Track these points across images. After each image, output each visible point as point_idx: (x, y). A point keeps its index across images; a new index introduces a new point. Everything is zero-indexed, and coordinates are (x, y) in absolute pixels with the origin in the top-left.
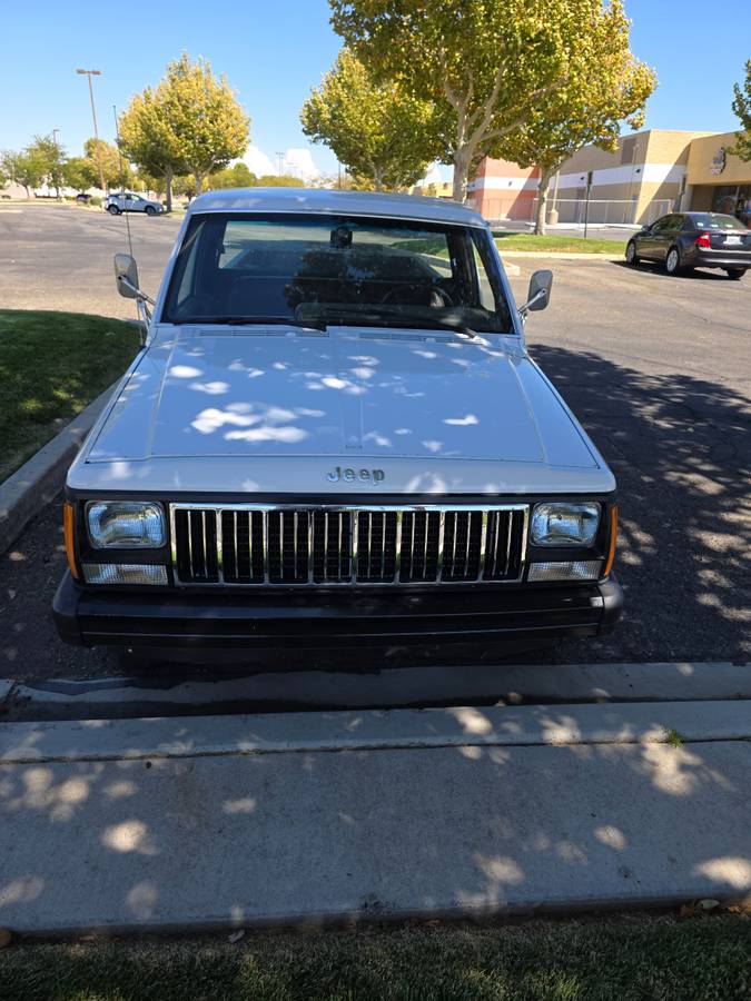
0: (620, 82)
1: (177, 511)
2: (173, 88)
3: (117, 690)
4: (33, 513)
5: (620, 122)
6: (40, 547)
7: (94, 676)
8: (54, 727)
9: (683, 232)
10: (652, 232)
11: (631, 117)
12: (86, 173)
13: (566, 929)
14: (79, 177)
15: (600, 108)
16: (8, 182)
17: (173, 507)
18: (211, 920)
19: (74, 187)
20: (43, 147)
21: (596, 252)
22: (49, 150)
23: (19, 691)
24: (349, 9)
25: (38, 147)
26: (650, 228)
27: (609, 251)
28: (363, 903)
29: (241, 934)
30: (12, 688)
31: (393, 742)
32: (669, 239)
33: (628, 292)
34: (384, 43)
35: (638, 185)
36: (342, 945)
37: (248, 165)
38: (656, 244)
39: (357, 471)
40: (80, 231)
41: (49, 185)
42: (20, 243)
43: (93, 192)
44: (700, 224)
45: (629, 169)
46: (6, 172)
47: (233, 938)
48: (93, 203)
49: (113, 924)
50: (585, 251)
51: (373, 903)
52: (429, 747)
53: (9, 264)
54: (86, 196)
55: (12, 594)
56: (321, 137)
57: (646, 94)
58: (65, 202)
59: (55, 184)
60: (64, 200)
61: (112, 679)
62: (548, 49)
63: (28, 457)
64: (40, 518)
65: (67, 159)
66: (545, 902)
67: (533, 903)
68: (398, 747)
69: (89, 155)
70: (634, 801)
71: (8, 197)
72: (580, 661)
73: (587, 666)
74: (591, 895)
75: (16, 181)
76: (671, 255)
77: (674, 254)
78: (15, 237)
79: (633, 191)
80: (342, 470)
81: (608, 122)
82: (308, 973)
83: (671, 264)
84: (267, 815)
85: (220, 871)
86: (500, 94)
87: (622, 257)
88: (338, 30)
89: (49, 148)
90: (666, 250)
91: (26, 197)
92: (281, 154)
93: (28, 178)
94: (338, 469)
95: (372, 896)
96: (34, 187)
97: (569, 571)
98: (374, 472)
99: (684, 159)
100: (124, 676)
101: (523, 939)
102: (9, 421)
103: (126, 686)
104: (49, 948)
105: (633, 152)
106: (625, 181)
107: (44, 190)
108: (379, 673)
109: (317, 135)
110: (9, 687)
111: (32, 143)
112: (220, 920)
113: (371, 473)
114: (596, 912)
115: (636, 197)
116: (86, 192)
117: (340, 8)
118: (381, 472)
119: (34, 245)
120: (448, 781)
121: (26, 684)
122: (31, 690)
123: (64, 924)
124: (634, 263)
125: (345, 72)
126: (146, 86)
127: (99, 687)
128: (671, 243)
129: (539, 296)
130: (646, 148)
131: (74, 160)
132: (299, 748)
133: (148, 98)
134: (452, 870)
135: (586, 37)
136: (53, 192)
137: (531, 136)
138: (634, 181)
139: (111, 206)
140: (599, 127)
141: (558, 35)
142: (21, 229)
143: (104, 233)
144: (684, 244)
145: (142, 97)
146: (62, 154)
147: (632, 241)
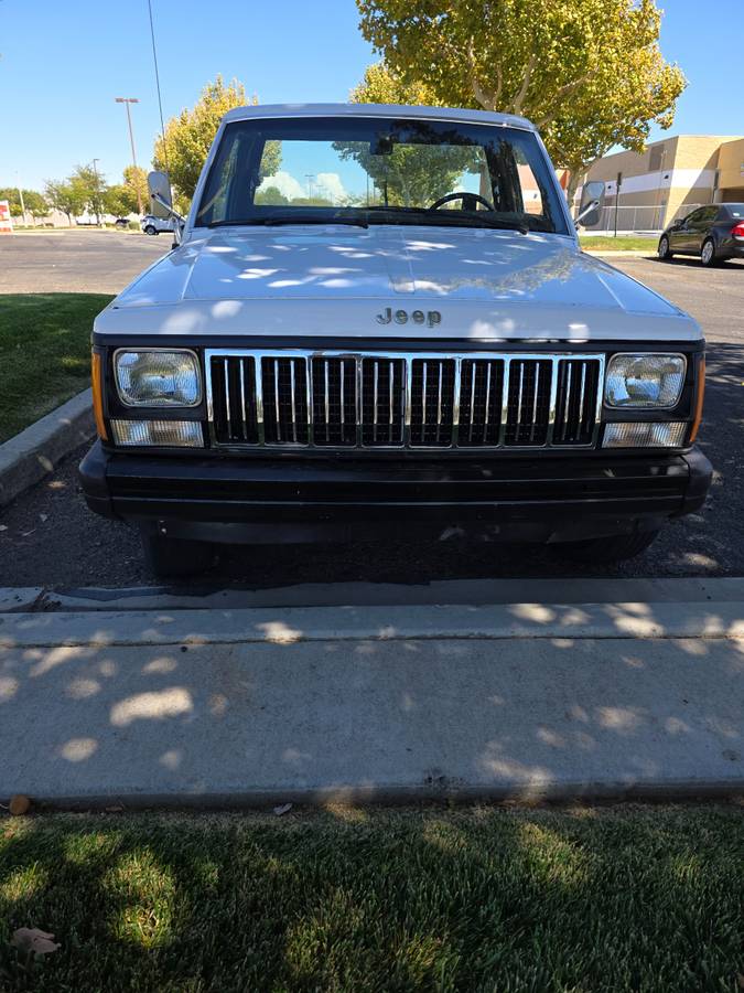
0: (650, 80)
1: (213, 358)
2: (208, 110)
3: (151, 597)
4: (68, 450)
5: (651, 122)
6: (74, 479)
7: (127, 584)
8: (82, 617)
9: (719, 222)
10: (685, 226)
11: (660, 116)
12: (124, 199)
13: (667, 811)
14: (118, 204)
15: (630, 106)
16: (51, 210)
17: (209, 353)
18: (255, 791)
19: (113, 214)
20: (84, 176)
21: (628, 249)
22: (91, 179)
23: (48, 598)
24: (379, 14)
25: (79, 176)
26: (683, 222)
27: (641, 248)
28: (426, 777)
29: (288, 807)
30: (41, 595)
31: (451, 632)
32: (703, 232)
33: (665, 280)
34: (413, 42)
35: (667, 191)
36: (404, 818)
37: (280, 188)
38: (688, 238)
39: (410, 313)
40: (120, 244)
41: (90, 212)
42: (60, 253)
43: (132, 217)
44: (736, 214)
45: (657, 175)
46: (49, 201)
47: (279, 811)
48: (131, 227)
49: (142, 793)
50: (616, 249)
51: (437, 777)
52: (490, 638)
53: (52, 268)
54: (125, 221)
55: (44, 517)
56: (350, 152)
57: (676, 93)
58: (104, 228)
59: (95, 210)
60: (104, 226)
61: (146, 588)
62: (578, 41)
63: (63, 402)
64: (74, 456)
65: (107, 187)
66: (639, 784)
67: (623, 784)
68: (455, 638)
69: (128, 181)
70: (732, 689)
71: (51, 225)
72: (650, 575)
73: (658, 580)
74: (693, 777)
75: (59, 209)
76: (706, 247)
77: (709, 246)
78: (56, 248)
79: (662, 197)
80: (393, 313)
81: (638, 123)
82: (366, 842)
83: (707, 255)
84: (315, 694)
85: (263, 744)
86: (529, 90)
87: (655, 254)
88: (367, 36)
89: (89, 176)
90: (700, 243)
91: (68, 225)
92: (311, 178)
93: (70, 204)
94: (389, 311)
95: (436, 771)
96: (75, 214)
97: (648, 437)
98: (430, 313)
99: (713, 163)
100: (157, 585)
101: (616, 818)
102: (45, 371)
103: (161, 594)
104: (71, 815)
105: (660, 158)
106: (653, 188)
107: (85, 218)
108: (428, 584)
109: (346, 149)
110: (38, 593)
111: (74, 173)
112: (264, 792)
113: (426, 315)
114: (699, 799)
115: (664, 203)
116: (125, 218)
117: (368, 14)
118: (438, 314)
119: (75, 255)
120: (514, 668)
121: (57, 591)
122: (60, 596)
123: (89, 791)
124: (667, 258)
125: (373, 86)
126: (183, 109)
127: (132, 594)
128: (704, 236)
129: (591, 208)
130: (675, 154)
131: (114, 188)
132: (347, 636)
133: (184, 122)
134: (527, 748)
135: (616, 29)
136: (93, 219)
137: (559, 140)
138: (663, 187)
139: (148, 227)
140: (628, 129)
141: (588, 27)
142: (62, 244)
143: (141, 245)
144: (720, 234)
145: (179, 120)
146: (102, 182)
147: (664, 236)
